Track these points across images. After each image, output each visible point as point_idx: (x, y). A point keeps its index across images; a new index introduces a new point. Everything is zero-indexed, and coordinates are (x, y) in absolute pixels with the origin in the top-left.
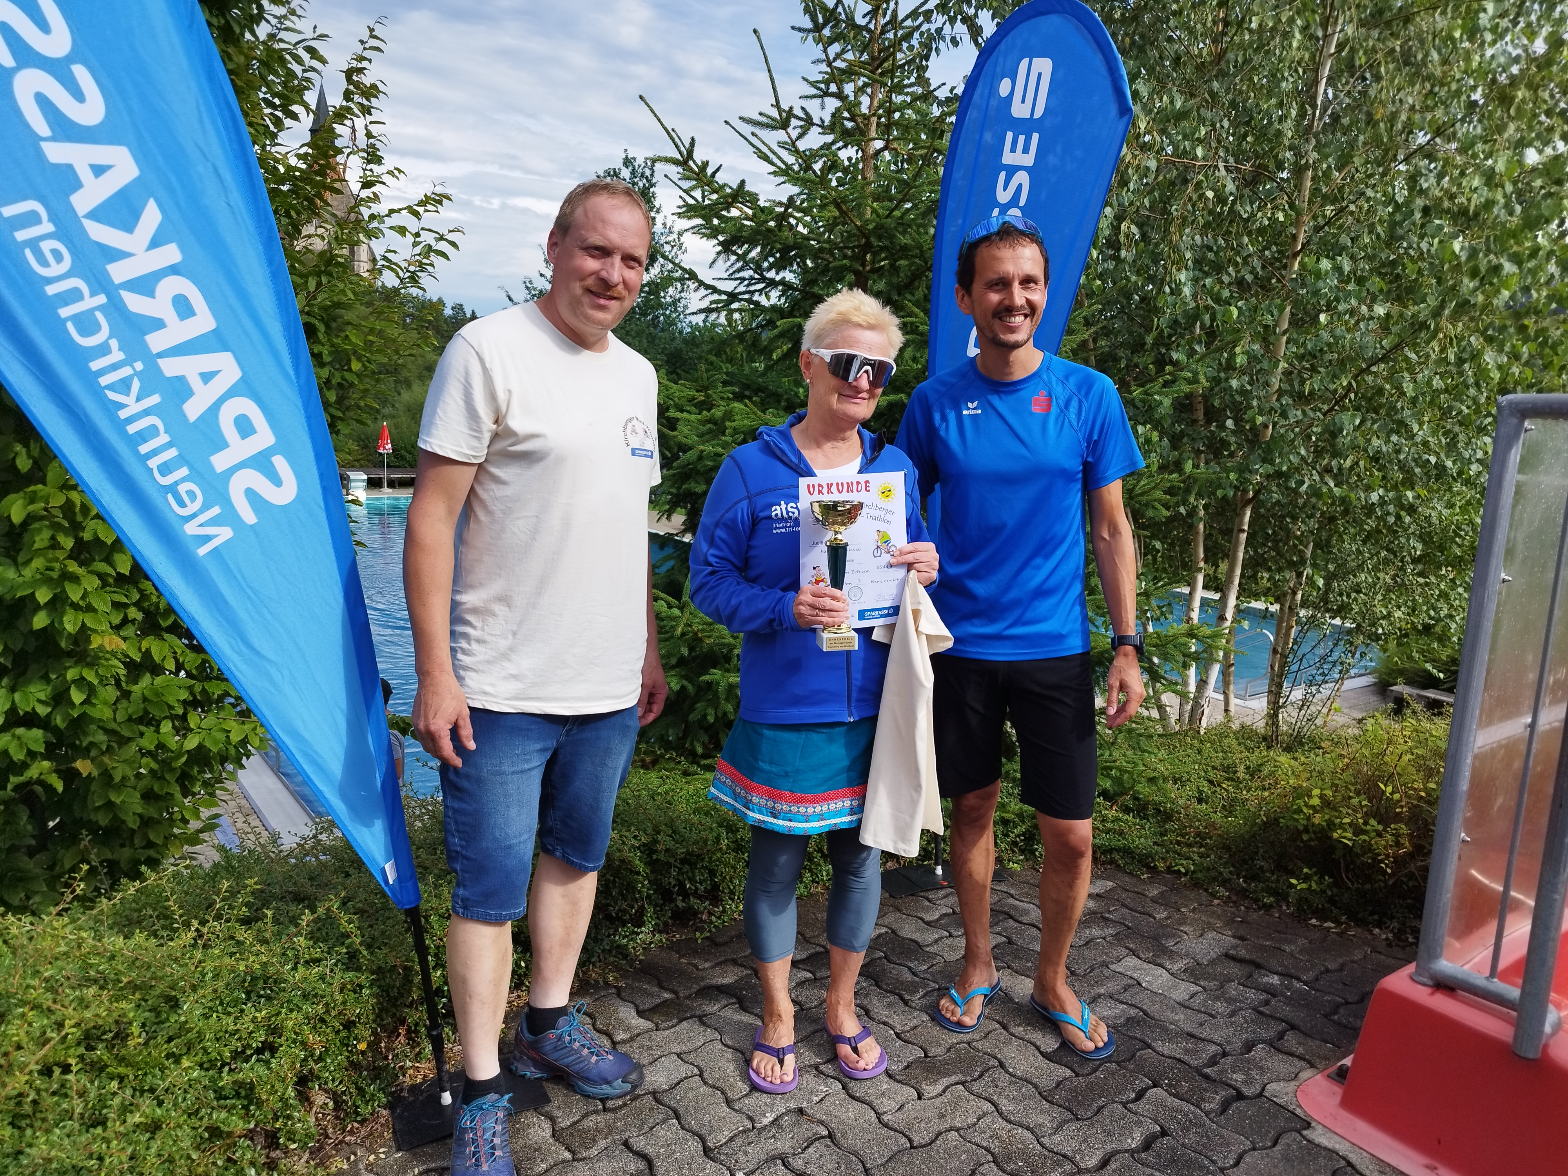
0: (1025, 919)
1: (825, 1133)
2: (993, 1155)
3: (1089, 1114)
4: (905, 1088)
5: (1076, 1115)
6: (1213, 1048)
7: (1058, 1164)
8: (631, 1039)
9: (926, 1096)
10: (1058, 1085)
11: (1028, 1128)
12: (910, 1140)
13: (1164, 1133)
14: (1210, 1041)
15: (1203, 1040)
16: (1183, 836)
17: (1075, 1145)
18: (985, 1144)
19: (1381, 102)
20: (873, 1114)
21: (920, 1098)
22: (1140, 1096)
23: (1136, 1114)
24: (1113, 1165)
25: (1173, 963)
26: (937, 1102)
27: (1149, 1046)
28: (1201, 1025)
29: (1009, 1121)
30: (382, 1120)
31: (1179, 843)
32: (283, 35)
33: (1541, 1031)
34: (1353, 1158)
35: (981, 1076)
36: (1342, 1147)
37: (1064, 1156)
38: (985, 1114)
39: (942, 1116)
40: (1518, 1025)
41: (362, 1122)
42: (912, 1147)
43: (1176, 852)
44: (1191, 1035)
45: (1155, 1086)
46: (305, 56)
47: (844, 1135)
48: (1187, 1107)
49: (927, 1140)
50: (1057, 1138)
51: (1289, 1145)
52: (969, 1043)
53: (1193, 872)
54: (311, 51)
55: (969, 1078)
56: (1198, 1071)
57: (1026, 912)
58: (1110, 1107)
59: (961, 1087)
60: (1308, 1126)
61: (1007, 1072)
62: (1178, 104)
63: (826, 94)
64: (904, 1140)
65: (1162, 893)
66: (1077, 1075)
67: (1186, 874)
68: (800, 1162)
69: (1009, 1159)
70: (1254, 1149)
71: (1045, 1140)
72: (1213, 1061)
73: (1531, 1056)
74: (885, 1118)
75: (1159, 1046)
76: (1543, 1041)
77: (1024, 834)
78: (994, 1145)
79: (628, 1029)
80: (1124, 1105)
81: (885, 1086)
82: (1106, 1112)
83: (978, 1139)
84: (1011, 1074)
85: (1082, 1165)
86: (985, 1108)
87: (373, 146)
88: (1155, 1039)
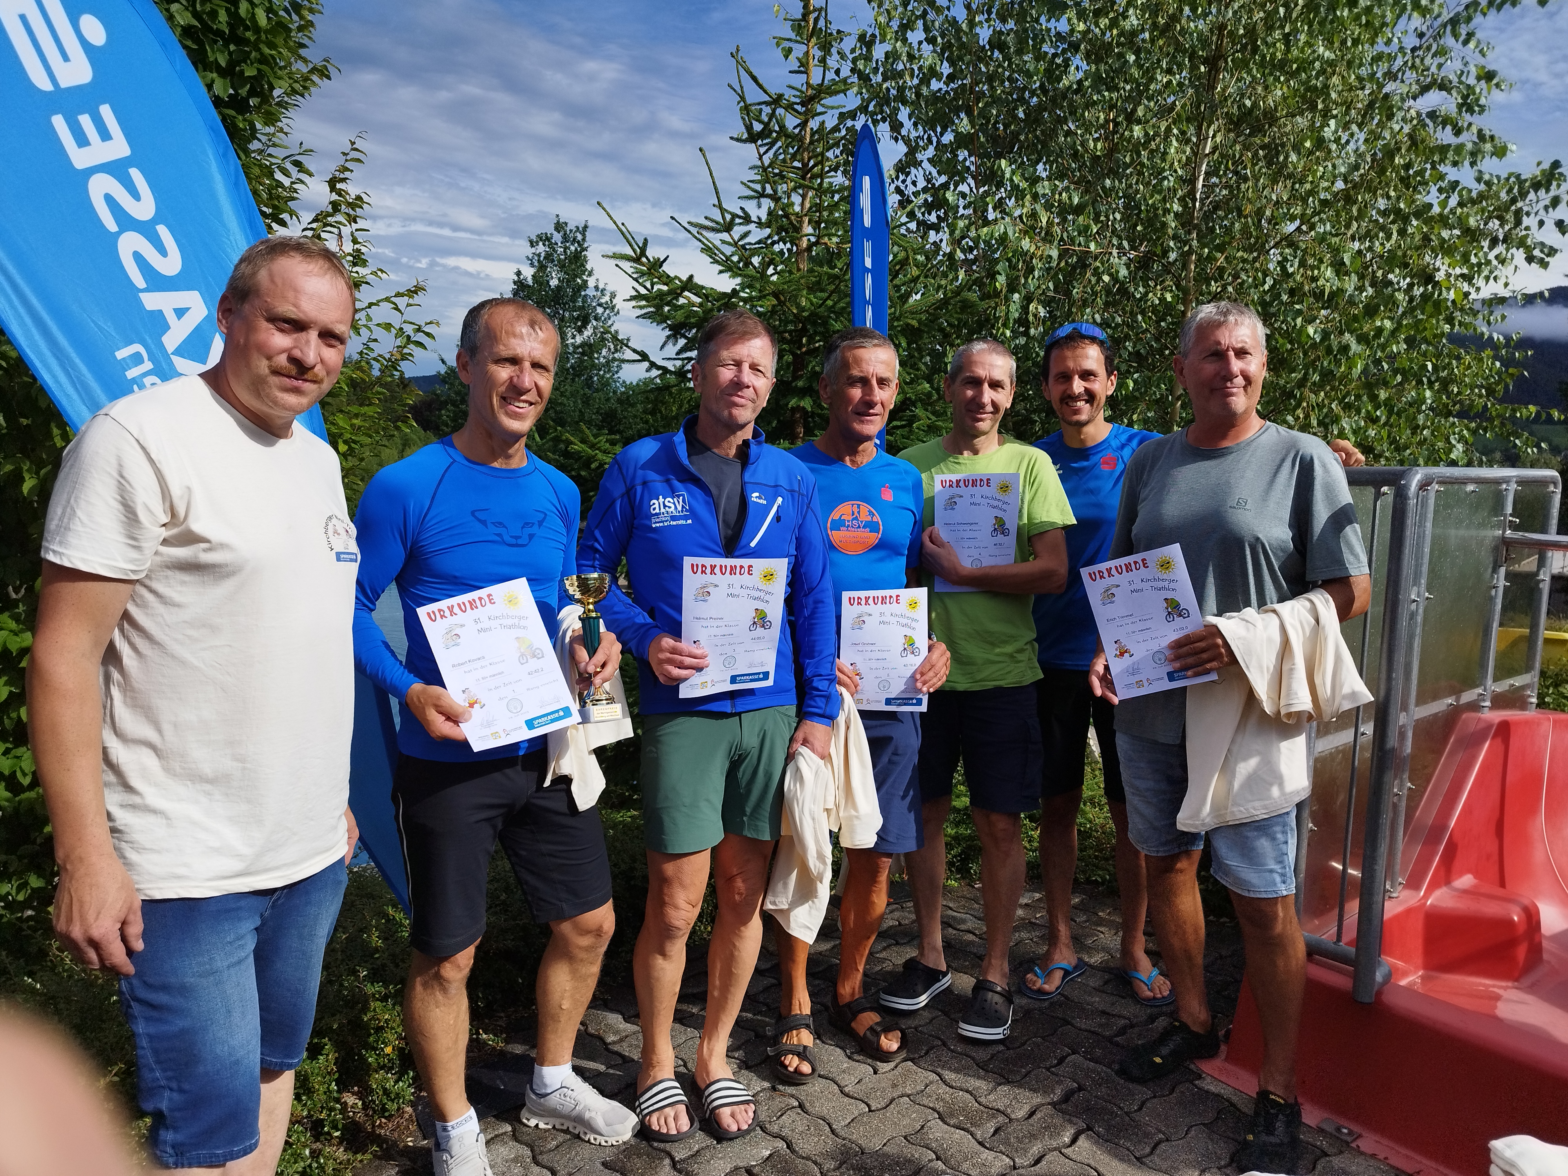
0: (963, 927)
1: (796, 1104)
2: (938, 1113)
3: (1018, 1078)
4: (862, 1065)
5: (1007, 1079)
6: (1123, 1022)
7: (994, 1116)
8: (621, 1040)
9: (881, 1071)
10: (992, 1058)
11: (967, 1091)
12: (868, 1105)
13: (1080, 1089)
14: (1119, 1016)
15: (1114, 1016)
16: (1101, 851)
17: (1007, 1101)
18: (931, 1105)
19: (1248, 199)
20: (836, 1087)
21: (875, 1073)
22: (1061, 1061)
23: (1057, 1075)
24: (1039, 1115)
25: (1091, 957)
26: (889, 1076)
27: (1069, 1023)
28: (1113, 1004)
29: (951, 1087)
30: (407, 1116)
31: (1096, 857)
32: (271, 150)
33: (1373, 979)
34: (1234, 1099)
35: (926, 1054)
36: (1225, 1091)
37: (998, 1110)
38: (931, 1083)
39: (894, 1086)
40: (1356, 977)
41: (389, 1118)
42: (870, 1111)
43: (1094, 865)
44: (1104, 1013)
45: (1073, 1053)
46: (293, 170)
47: (812, 1103)
48: (1099, 1068)
49: (883, 1104)
50: (992, 1097)
51: (1182, 1092)
52: (916, 1028)
53: (1109, 881)
54: (297, 164)
55: (916, 1056)
56: (1110, 1039)
57: (963, 921)
58: (1035, 1072)
59: (910, 1063)
60: (1200, 1077)
61: (949, 1049)
62: (1076, 200)
63: (762, 195)
64: (863, 1105)
65: (1082, 901)
66: (1008, 1049)
67: (1103, 883)
68: (776, 1127)
69: (952, 1115)
70: (1155, 1097)
71: (983, 1100)
72: (1122, 1031)
73: (1367, 1000)
74: (846, 1089)
75: (1078, 1022)
76: (1376, 988)
77: (960, 855)
78: (939, 1106)
79: (616, 1032)
80: (1048, 1069)
81: (845, 1065)
82: (1032, 1075)
83: (925, 1102)
84: (952, 1051)
85: (1013, 1116)
86: (931, 1078)
87: (359, 251)
88: (1074, 1018)
